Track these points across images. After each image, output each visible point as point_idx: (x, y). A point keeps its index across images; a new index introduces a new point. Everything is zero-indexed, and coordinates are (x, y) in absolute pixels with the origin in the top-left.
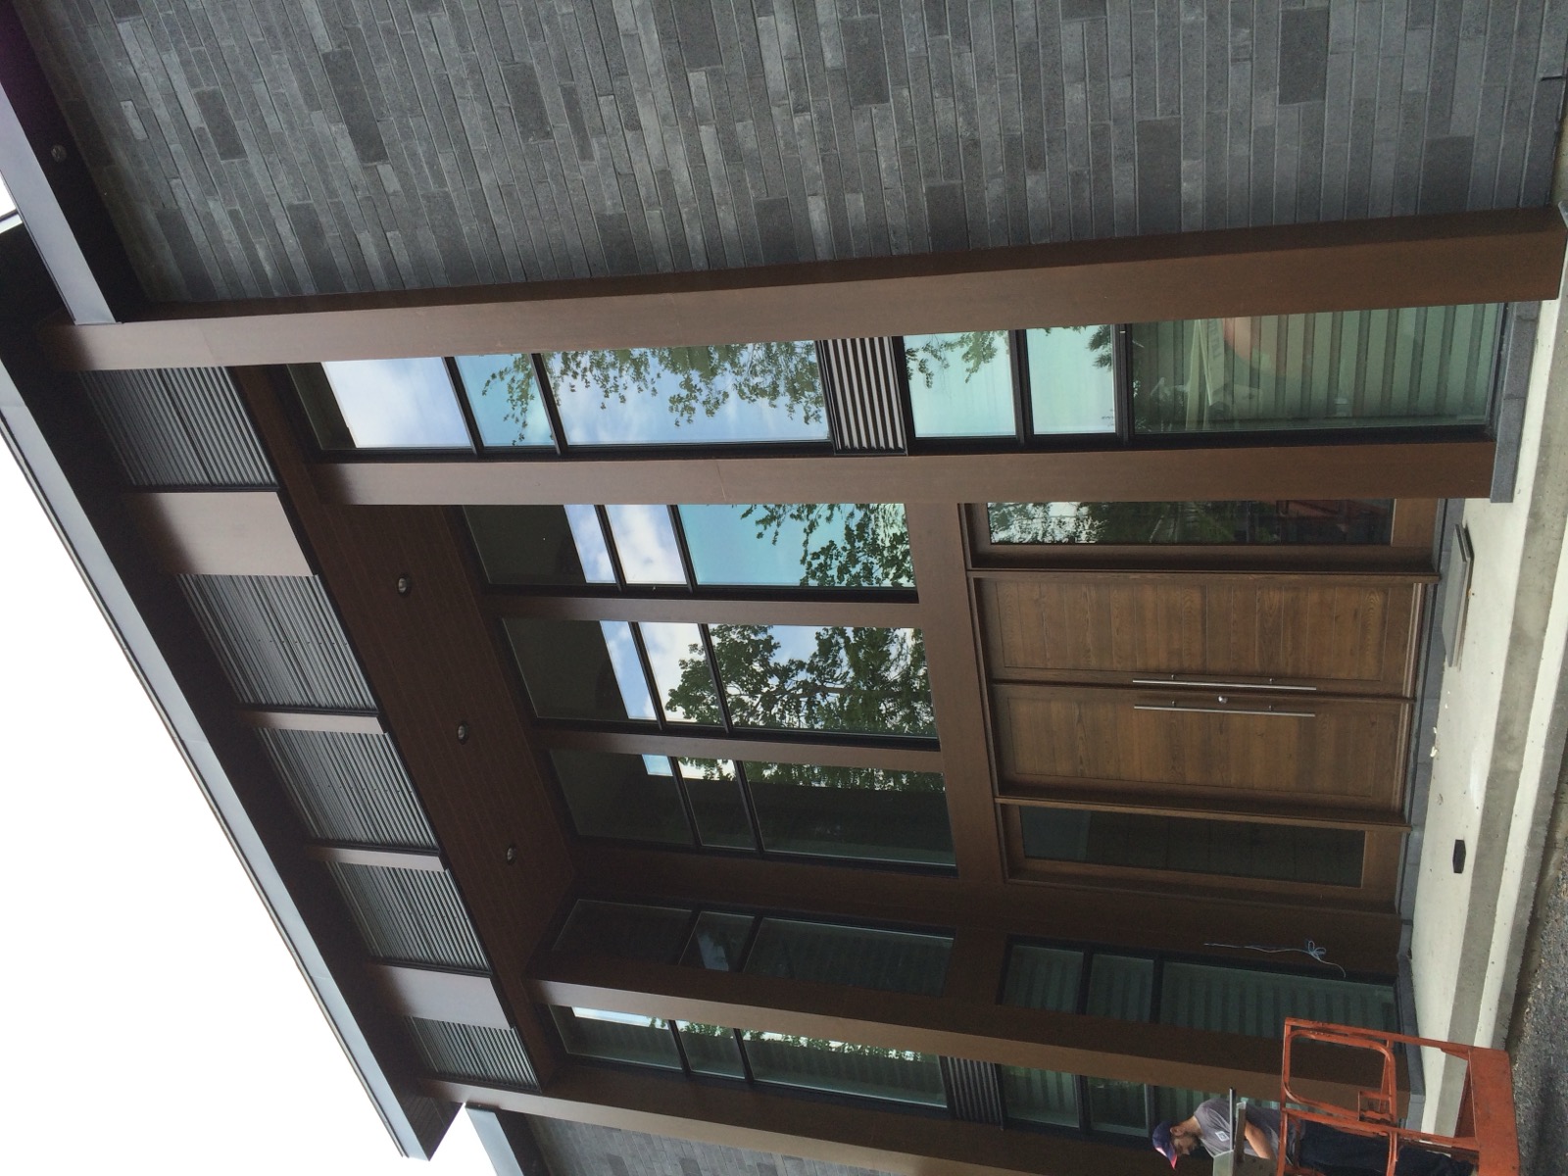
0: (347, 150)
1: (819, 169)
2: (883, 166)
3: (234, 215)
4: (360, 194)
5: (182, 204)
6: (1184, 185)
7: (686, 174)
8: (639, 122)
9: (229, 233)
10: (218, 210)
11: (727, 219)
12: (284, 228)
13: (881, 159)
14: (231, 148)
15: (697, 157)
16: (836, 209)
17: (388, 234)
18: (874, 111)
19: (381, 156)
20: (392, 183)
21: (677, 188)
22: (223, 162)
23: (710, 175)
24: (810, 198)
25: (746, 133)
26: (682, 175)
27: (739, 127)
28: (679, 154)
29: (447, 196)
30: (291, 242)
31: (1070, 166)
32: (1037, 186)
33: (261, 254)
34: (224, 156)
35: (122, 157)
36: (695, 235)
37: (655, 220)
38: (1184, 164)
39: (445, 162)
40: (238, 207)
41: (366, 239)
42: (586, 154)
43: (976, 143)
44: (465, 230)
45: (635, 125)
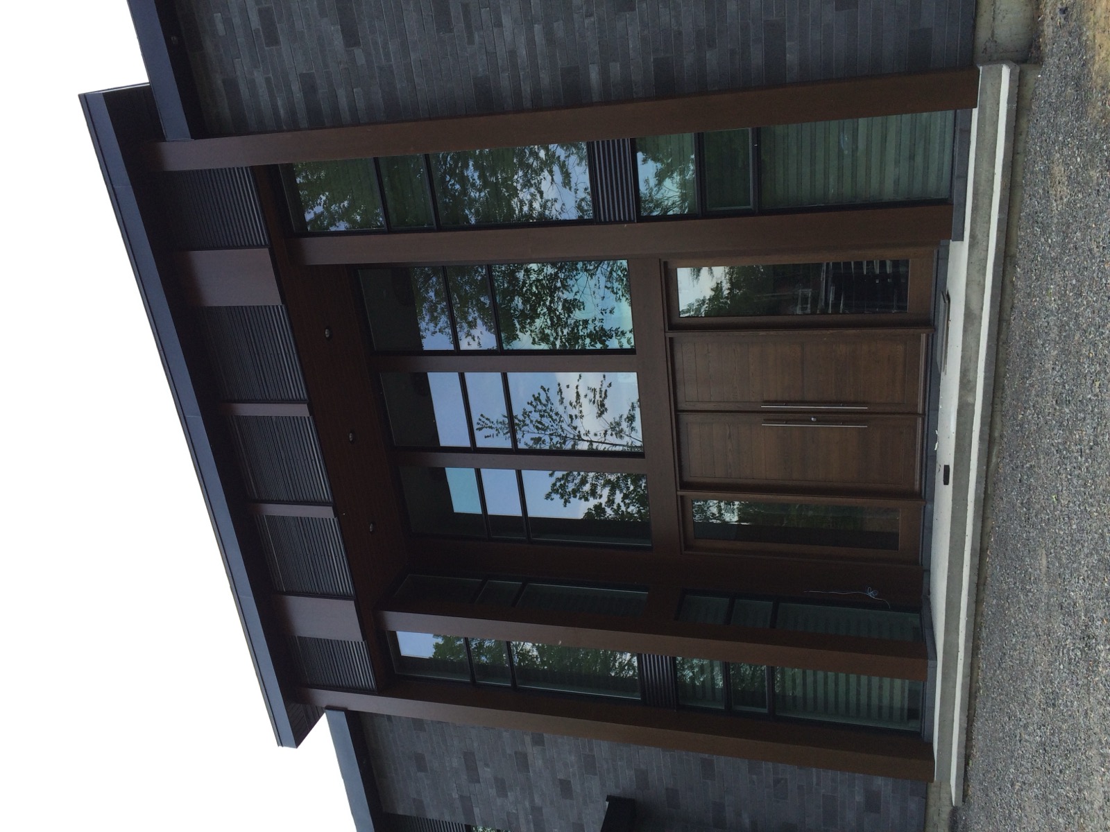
0: (338, 41)
1: (597, 48)
2: (631, 46)
3: (268, 80)
4: (342, 66)
5: (238, 73)
6: (788, 55)
7: (524, 52)
8: (501, 22)
9: (263, 91)
10: (259, 77)
11: (545, 78)
12: (296, 87)
13: (630, 42)
14: (273, 40)
15: (531, 42)
16: (604, 72)
17: (354, 90)
18: (628, 16)
19: (357, 44)
20: (361, 59)
21: (519, 61)
22: (266, 48)
23: (538, 52)
24: (590, 66)
25: (559, 28)
26: (523, 52)
27: (555, 25)
28: (522, 40)
29: (391, 66)
30: (298, 95)
31: (729, 46)
32: (711, 57)
33: (280, 103)
34: (268, 45)
35: (209, 45)
36: (526, 88)
37: (505, 81)
38: (788, 44)
39: (392, 47)
40: (271, 75)
41: (341, 93)
42: (471, 41)
43: (680, 33)
44: (398, 86)
45: (499, 24)
